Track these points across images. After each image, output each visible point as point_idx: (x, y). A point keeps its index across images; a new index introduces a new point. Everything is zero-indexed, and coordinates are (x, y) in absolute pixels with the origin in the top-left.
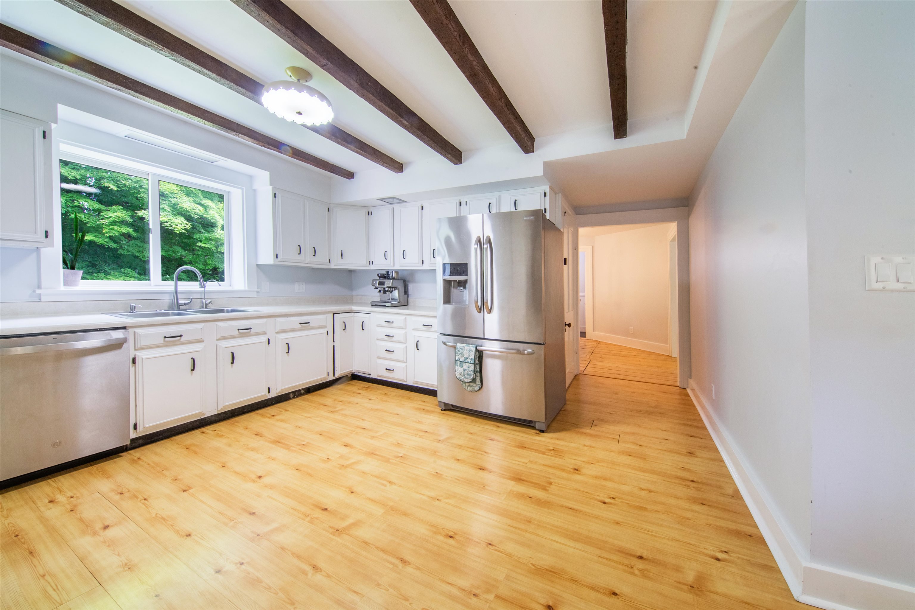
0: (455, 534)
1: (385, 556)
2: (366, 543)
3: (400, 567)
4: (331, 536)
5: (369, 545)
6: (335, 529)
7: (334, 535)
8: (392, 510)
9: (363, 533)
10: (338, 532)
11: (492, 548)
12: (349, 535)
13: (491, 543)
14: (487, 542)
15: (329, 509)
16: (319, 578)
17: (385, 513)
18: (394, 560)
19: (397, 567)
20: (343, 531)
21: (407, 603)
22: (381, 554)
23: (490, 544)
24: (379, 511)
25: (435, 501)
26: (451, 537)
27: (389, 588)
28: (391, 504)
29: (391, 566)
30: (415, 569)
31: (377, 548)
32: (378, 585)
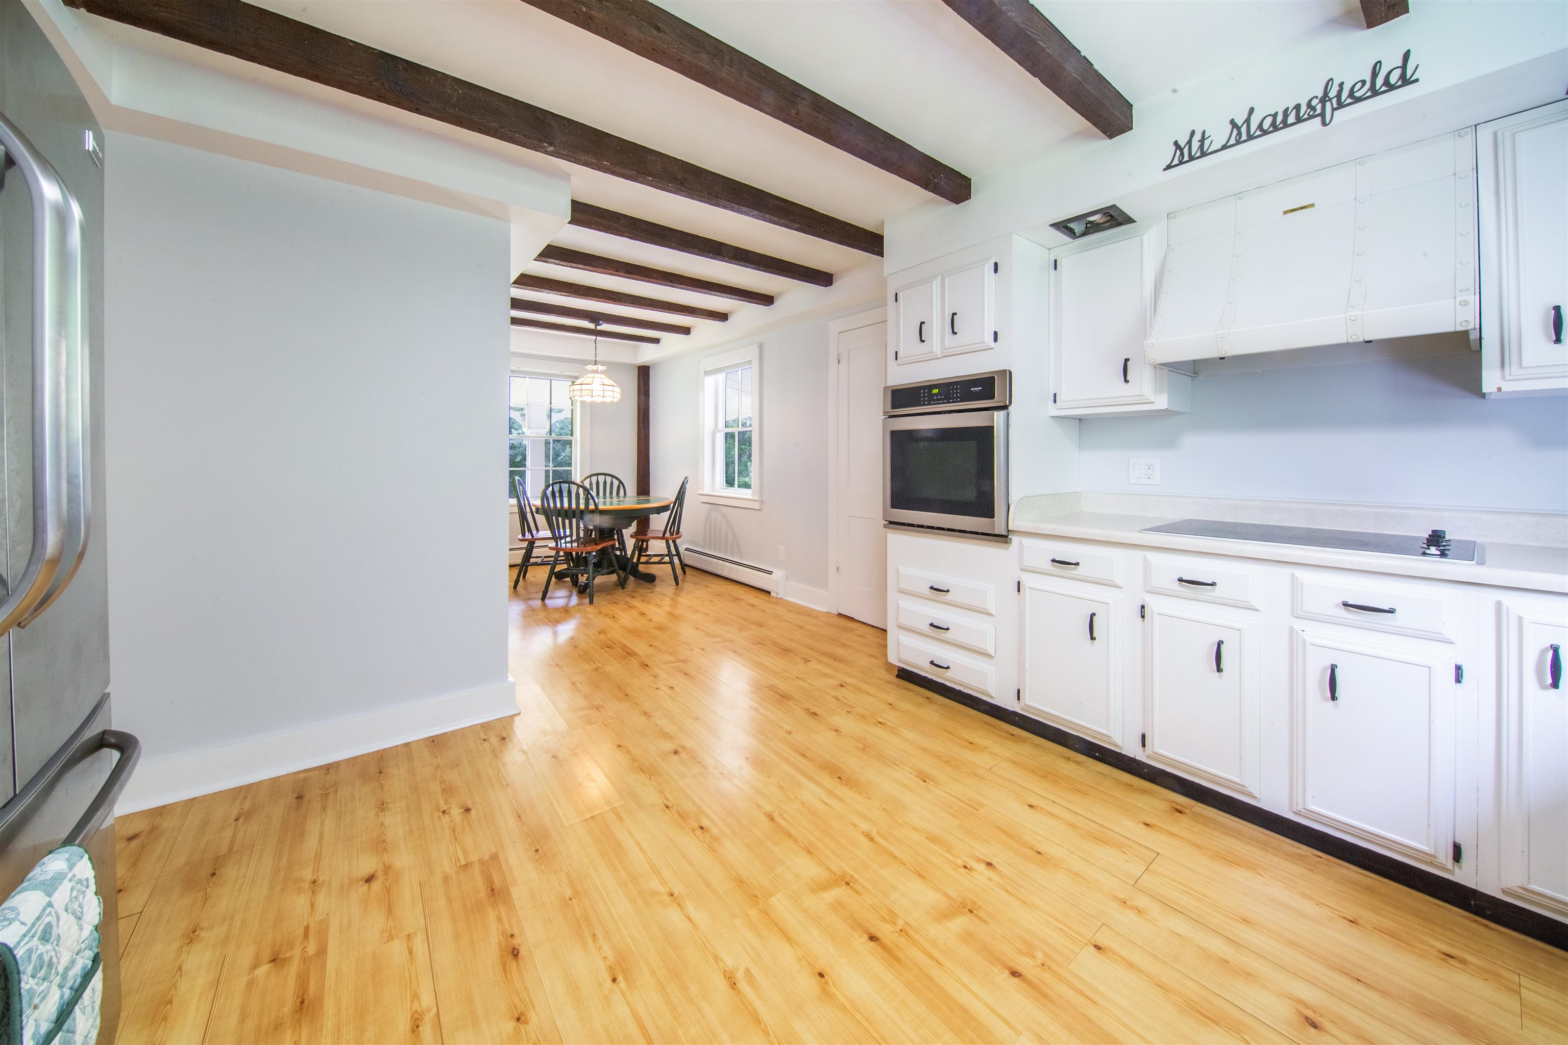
0: (693, 830)
1: (789, 828)
2: (809, 852)
3: (776, 812)
4: (856, 876)
5: (804, 847)
6: (851, 887)
7: (852, 877)
8: (757, 897)
9: (809, 869)
10: (846, 881)
11: (669, 802)
12: (831, 871)
13: (665, 809)
14: (668, 811)
15: (866, 937)
16: (865, 826)
17: (771, 896)
18: (781, 821)
19: (780, 813)
20: (840, 880)
21: (781, 784)
22: (793, 832)
23: (667, 807)
24: (779, 903)
25: (680, 893)
26: (702, 828)
27: (794, 799)
28: (753, 912)
29: (786, 816)
30: (762, 807)
31: (796, 841)
32: (803, 803)
